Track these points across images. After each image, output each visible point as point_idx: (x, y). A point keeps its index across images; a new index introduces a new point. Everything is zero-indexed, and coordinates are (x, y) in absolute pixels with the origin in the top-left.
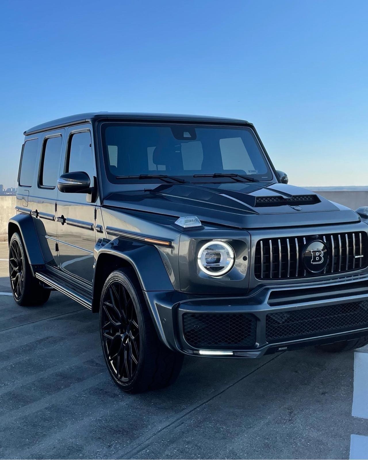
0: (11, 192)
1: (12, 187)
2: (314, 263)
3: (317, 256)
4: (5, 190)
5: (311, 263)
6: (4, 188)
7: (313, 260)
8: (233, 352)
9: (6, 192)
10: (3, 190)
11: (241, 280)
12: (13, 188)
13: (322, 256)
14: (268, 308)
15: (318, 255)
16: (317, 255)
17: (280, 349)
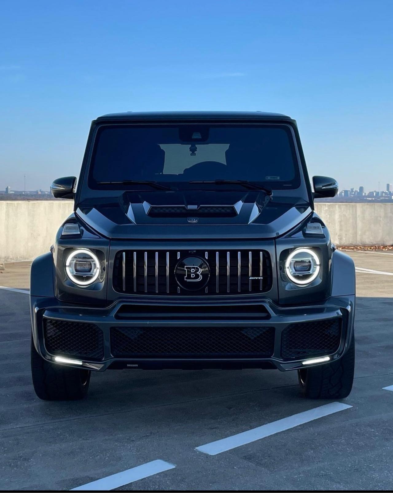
0: (373, 197)
1: (375, 190)
2: (188, 280)
3: (193, 273)
4: (365, 194)
5: (185, 280)
6: (365, 192)
7: (186, 276)
8: (83, 362)
9: (367, 197)
10: (364, 194)
11: (99, 291)
12: (377, 191)
13: (199, 274)
14: (114, 321)
15: (194, 271)
16: (192, 271)
17: (128, 365)
